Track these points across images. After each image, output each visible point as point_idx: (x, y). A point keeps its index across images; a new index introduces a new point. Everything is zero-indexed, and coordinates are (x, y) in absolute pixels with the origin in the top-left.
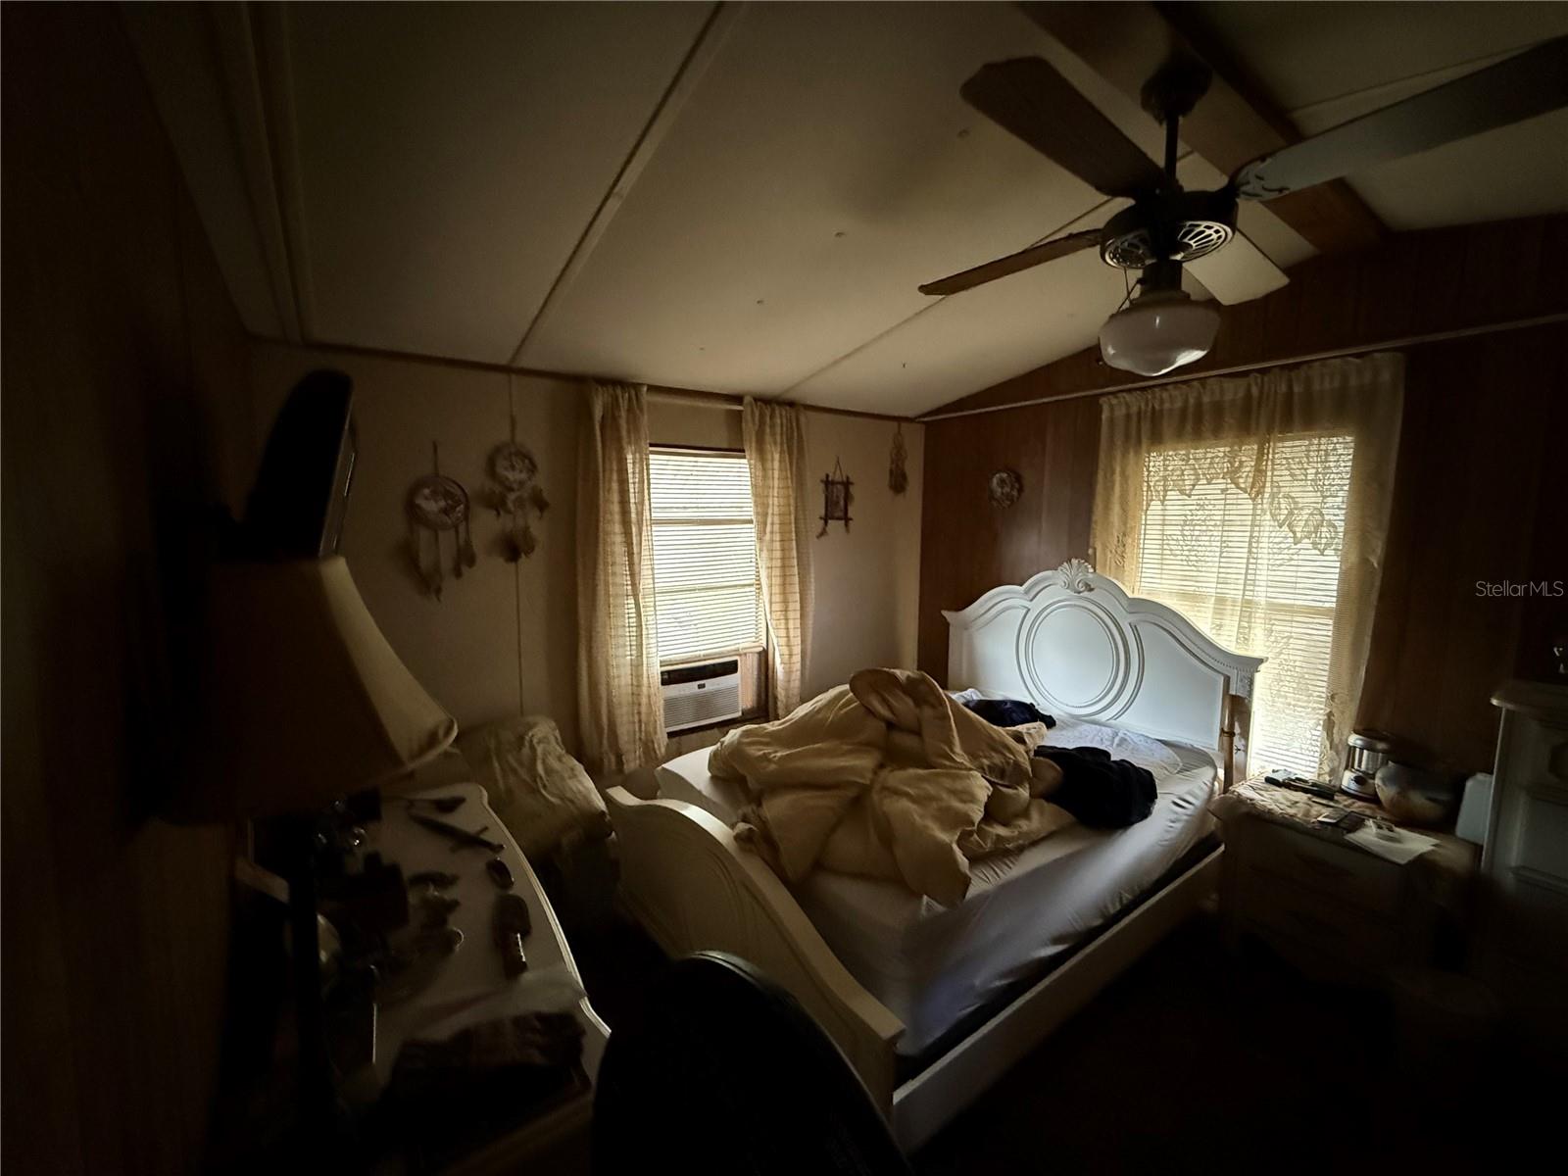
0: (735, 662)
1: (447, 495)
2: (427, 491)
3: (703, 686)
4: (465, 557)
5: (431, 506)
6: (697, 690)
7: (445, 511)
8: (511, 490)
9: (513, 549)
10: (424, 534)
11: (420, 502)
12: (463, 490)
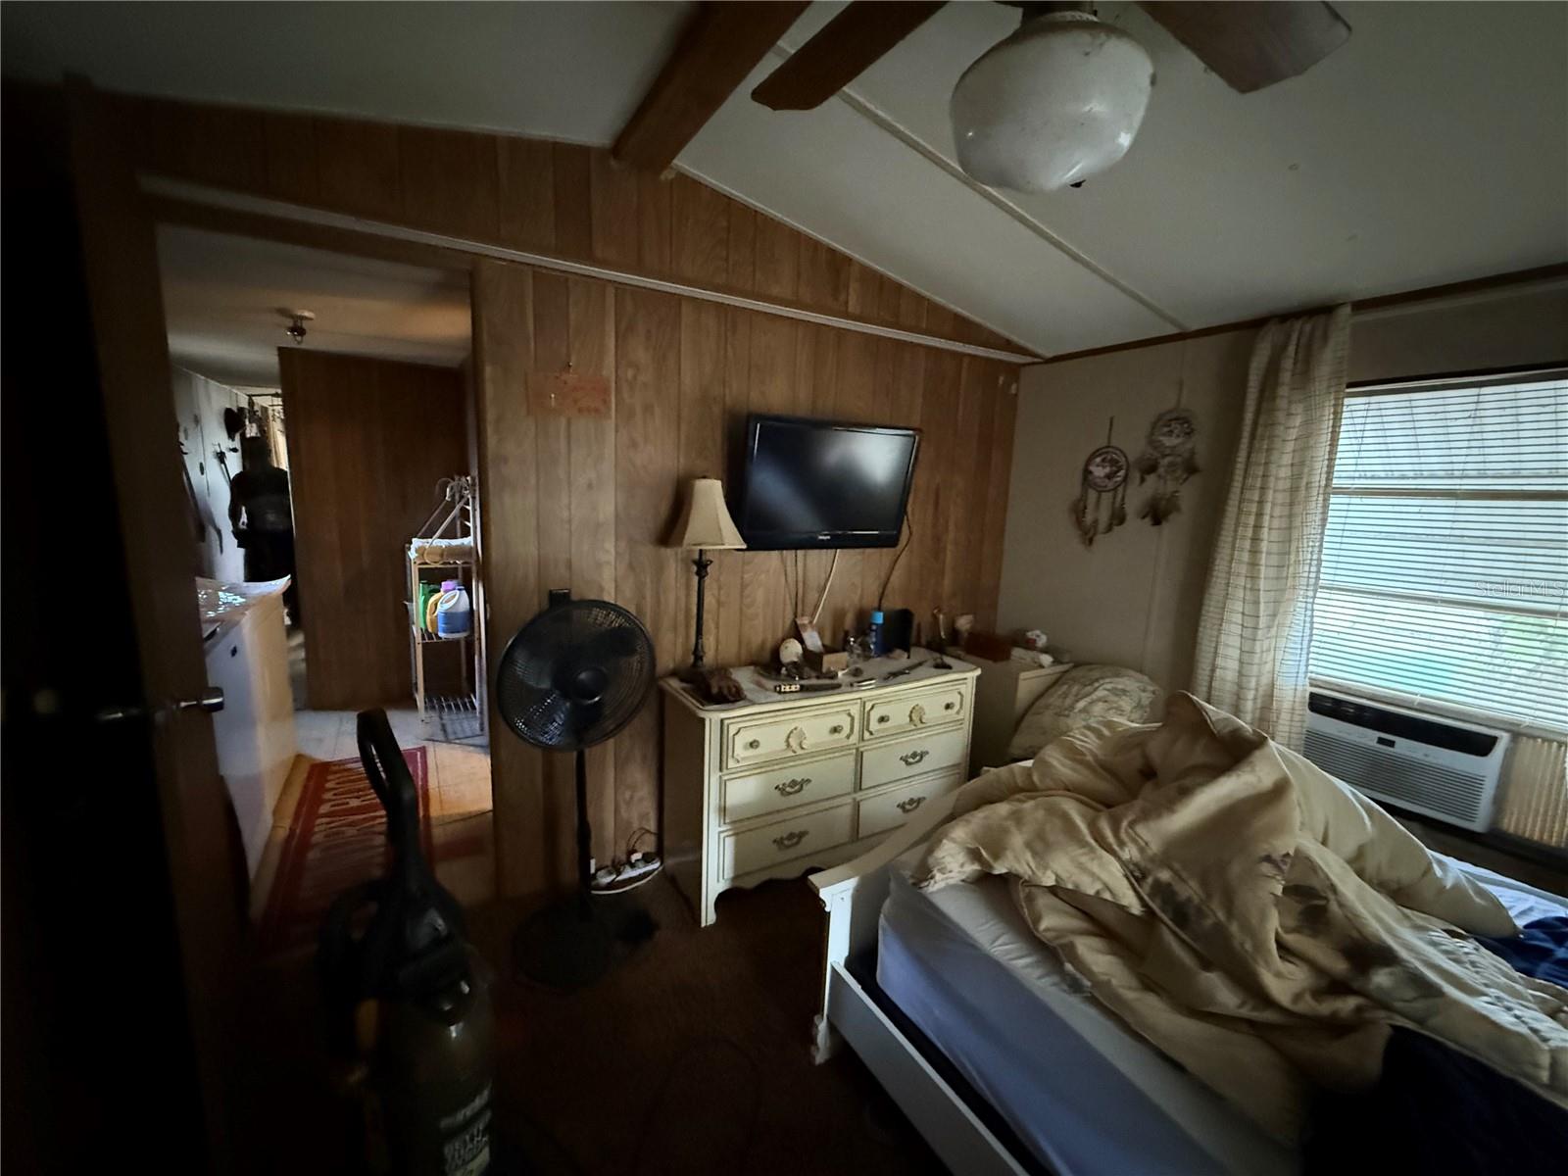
0: (1494, 740)
1: (1114, 462)
2: (1098, 460)
3: (1391, 744)
4: (1118, 518)
5: (1099, 472)
6: (1374, 743)
7: (1109, 477)
8: (1164, 456)
9: (1157, 513)
10: (1092, 495)
11: (1092, 468)
12: (1125, 457)
